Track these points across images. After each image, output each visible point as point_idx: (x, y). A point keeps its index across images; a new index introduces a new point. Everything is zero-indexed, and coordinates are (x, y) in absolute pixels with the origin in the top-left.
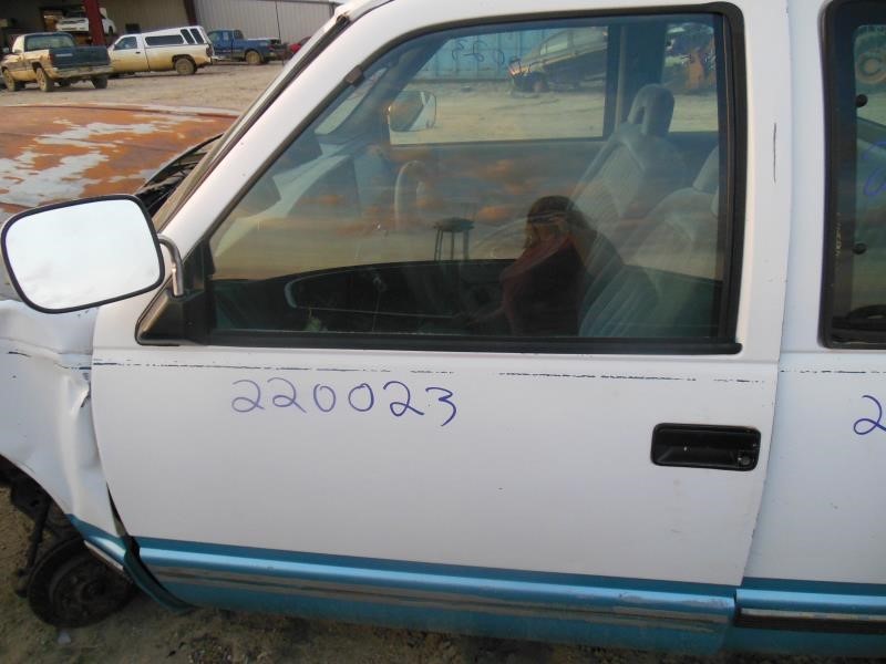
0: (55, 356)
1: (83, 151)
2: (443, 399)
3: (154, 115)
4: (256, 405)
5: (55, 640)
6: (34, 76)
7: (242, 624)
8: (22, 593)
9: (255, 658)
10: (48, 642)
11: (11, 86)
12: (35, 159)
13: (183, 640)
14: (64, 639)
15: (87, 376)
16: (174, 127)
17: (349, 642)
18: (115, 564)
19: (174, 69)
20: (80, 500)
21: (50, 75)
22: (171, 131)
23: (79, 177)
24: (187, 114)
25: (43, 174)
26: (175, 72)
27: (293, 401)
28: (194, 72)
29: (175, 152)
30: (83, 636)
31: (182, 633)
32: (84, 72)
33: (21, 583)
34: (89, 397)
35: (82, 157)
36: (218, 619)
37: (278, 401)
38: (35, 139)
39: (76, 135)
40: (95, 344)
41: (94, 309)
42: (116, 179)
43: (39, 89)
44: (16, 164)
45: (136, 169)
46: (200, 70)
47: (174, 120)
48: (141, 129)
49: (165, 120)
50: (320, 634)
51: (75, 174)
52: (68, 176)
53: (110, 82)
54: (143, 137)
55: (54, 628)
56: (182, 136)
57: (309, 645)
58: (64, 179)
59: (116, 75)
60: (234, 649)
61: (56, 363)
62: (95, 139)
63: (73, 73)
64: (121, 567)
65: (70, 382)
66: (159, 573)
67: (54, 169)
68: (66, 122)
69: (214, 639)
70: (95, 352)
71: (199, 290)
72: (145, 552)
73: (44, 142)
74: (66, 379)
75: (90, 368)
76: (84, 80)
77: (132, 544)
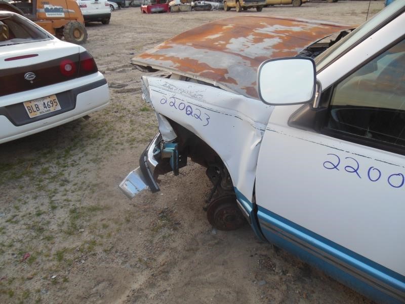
0: (252, 122)
1: (272, 37)
3: (301, 23)
4: (335, 167)
5: (211, 231)
6: (235, 5)
7: (282, 257)
8: (205, 209)
9: (285, 275)
10: (208, 231)
11: (226, 9)
12: (254, 38)
13: (257, 252)
14: (214, 232)
15: (262, 134)
16: (310, 29)
17: (330, 289)
18: (247, 213)
19: (291, 3)
20: (241, 183)
21: (241, 5)
22: (309, 31)
23: (270, 48)
24: (316, 24)
25: (257, 45)
26: (292, 5)
27: (356, 171)
28: (300, 6)
29: (311, 41)
30: (220, 234)
31: (257, 250)
32: (255, 4)
33: (206, 206)
34: (260, 142)
35: (272, 39)
36: (272, 251)
37: (348, 169)
38: (254, 30)
39: (269, 29)
40: (270, 121)
41: (273, 106)
42: (286, 50)
43: (236, 11)
44: (246, 40)
45: (294, 47)
46: (303, 5)
47: (310, 26)
48: (296, 29)
49: (306, 25)
50: (317, 278)
51: (269, 46)
52: (266, 47)
53: (263, 9)
54: (297, 33)
55: (211, 226)
56: (314, 34)
57: (311, 280)
58: (265, 48)
59: (266, 6)
60: (277, 266)
61: (251, 125)
62: (276, 32)
63: (251, 4)
64: (248, 215)
65: (254, 134)
66: (262, 224)
67: (261, 43)
68: (265, 24)
69: (269, 258)
70: (269, 124)
71: (325, 108)
72: (260, 213)
73: (257, 31)
74: (253, 133)
75: (264, 131)
76: (254, 8)
77: (256, 207)
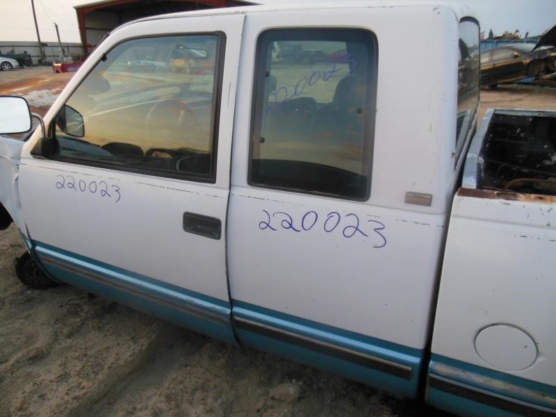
0: (10, 159)
2: (117, 191)
4: (63, 186)
5: (26, 292)
10: (21, 291)
13: (69, 303)
14: (29, 292)
15: (18, 169)
27: (73, 186)
34: (18, 177)
37: (69, 185)
40: (22, 155)
55: (26, 287)
60: (84, 311)
61: (10, 162)
70: (21, 159)
74: (13, 170)
75: (19, 165)
